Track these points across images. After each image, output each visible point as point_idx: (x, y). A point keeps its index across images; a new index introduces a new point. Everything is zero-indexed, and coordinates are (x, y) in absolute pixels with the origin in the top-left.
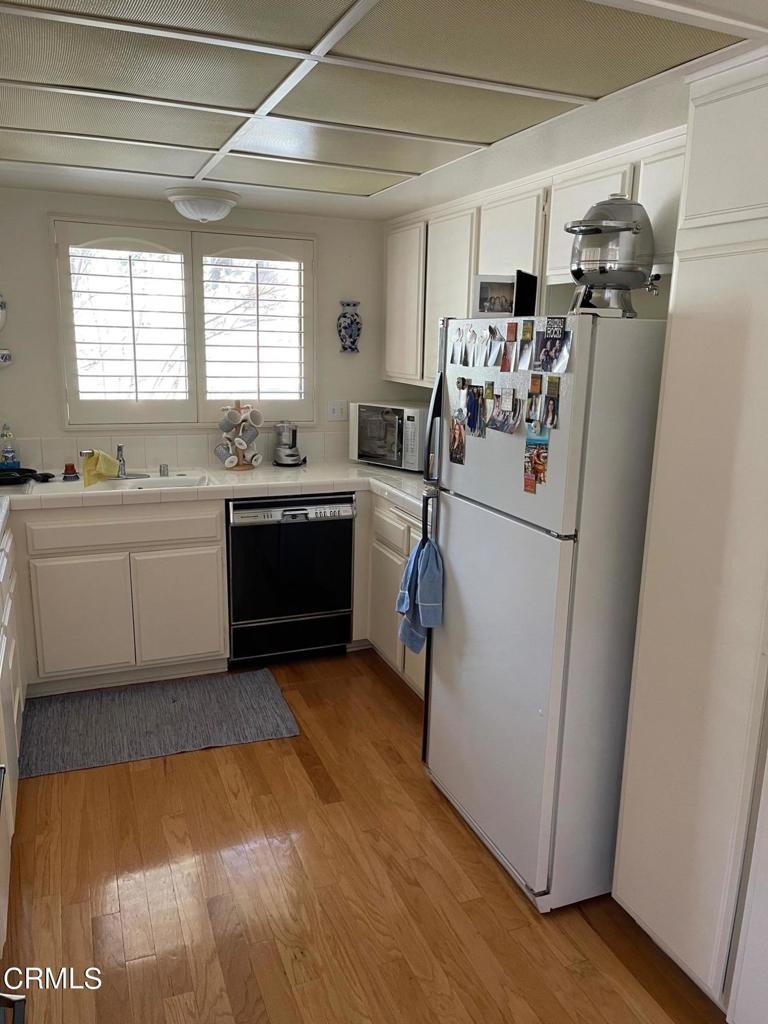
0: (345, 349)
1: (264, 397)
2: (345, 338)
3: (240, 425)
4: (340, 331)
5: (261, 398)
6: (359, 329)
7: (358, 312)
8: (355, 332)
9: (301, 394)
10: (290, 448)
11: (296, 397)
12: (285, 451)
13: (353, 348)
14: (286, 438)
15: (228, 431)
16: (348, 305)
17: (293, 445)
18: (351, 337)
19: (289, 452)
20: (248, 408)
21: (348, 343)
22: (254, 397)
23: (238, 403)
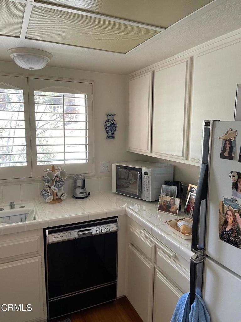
0: (108, 137)
1: (67, 162)
2: (109, 132)
3: (54, 179)
4: (106, 128)
5: (66, 163)
6: (115, 127)
7: (115, 119)
8: (113, 129)
9: (87, 160)
10: (81, 189)
11: (84, 161)
12: (79, 191)
13: (113, 137)
14: (79, 184)
15: (48, 183)
16: (110, 115)
17: (83, 187)
18: (111, 131)
19: (81, 191)
20: (59, 169)
21: (110, 134)
22: (62, 162)
23: (53, 167)
